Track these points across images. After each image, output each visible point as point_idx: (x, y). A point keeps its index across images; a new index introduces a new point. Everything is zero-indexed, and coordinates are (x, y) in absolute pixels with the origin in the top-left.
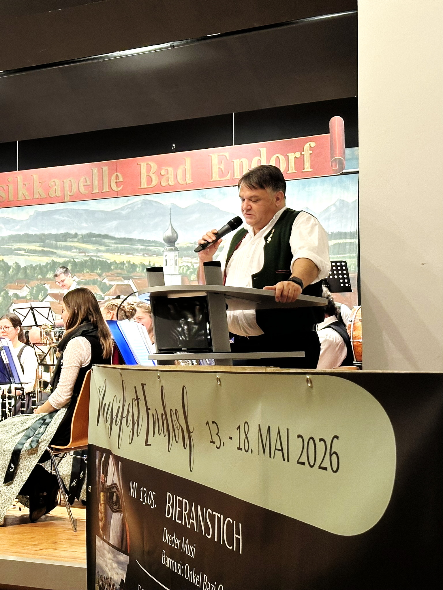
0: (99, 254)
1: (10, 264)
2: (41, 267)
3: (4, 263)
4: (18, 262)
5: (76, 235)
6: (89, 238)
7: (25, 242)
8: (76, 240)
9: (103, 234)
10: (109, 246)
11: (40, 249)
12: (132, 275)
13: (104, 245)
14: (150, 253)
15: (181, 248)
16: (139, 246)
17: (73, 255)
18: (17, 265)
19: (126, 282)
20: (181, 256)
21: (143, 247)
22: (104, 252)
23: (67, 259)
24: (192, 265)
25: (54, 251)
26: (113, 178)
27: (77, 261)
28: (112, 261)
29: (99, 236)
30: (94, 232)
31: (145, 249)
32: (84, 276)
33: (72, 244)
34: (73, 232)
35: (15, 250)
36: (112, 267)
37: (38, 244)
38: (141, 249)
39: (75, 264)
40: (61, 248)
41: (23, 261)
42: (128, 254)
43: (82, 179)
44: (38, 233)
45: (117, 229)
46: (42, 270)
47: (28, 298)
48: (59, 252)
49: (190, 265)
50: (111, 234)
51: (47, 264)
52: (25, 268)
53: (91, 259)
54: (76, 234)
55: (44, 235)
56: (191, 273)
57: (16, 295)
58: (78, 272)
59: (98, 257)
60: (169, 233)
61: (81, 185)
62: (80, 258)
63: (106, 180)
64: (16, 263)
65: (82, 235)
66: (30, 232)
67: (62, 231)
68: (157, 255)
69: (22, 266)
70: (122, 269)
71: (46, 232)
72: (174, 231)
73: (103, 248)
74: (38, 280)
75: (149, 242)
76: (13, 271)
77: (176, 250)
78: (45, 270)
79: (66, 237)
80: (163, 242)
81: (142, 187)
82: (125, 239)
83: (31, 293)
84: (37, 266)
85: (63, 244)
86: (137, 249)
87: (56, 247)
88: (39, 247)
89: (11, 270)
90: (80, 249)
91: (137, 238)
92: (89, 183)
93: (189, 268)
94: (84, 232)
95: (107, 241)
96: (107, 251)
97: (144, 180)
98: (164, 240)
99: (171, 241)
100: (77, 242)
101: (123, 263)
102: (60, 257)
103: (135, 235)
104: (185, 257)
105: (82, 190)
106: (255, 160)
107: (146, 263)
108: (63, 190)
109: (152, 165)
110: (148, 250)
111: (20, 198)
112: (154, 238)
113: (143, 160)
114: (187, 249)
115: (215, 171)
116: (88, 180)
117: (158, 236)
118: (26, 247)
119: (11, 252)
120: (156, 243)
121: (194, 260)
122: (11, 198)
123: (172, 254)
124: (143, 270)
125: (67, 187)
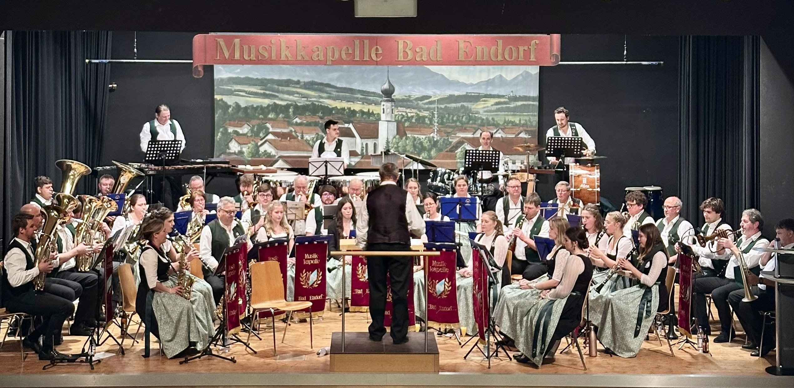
0: (321, 100)
1: (229, 103)
2: (262, 108)
3: (224, 102)
4: (238, 102)
5: (298, 82)
6: (310, 85)
7: (246, 84)
8: (298, 86)
9: (325, 83)
10: (330, 94)
11: (262, 92)
12: (352, 119)
13: (326, 92)
14: (370, 103)
15: (397, 99)
16: (359, 96)
17: (295, 99)
18: (237, 105)
19: (346, 125)
20: (397, 107)
21: (362, 97)
22: (326, 98)
23: (290, 103)
24: (407, 114)
25: (277, 94)
26: (374, 49)
27: (299, 104)
28: (334, 106)
29: (321, 84)
30: (316, 80)
31: (365, 99)
32: (306, 118)
33: (294, 90)
34: (295, 79)
35: (236, 91)
36: (333, 112)
37: (260, 87)
38: (361, 98)
39: (296, 108)
40: (283, 92)
41: (243, 102)
42: (348, 101)
43: (345, 48)
44: (259, 77)
45: (338, 79)
46: (264, 110)
47: (249, 135)
48: (280, 95)
49: (404, 114)
50: (333, 83)
51: (269, 105)
52: (246, 108)
53: (313, 104)
55: (266, 79)
56: (406, 121)
57: (236, 132)
58: (299, 115)
59: (320, 102)
60: (386, 86)
61: (343, 53)
62: (302, 102)
63: (367, 51)
64: (236, 103)
65: (304, 82)
66: (251, 76)
67: (284, 78)
68: (375, 104)
69: (243, 105)
70: (343, 114)
71: (268, 77)
72: (390, 85)
73: (325, 95)
74: (259, 119)
75: (369, 92)
76: (232, 110)
77: (392, 101)
79: (288, 83)
80: (381, 93)
81: (399, 59)
82: (345, 88)
83: (252, 130)
84: (258, 107)
85: (286, 89)
86: (357, 98)
87: (278, 91)
88: (260, 89)
89: (230, 109)
90: (302, 94)
91: (358, 88)
92: (350, 52)
93: (403, 116)
94: (307, 80)
95: (328, 89)
96: (329, 98)
97: (401, 55)
98: (382, 92)
99: (388, 93)
100: (300, 88)
101: (343, 109)
102: (282, 100)
103: (355, 86)
104: (401, 107)
105: (344, 56)
106: (493, 48)
107: (366, 110)
108: (326, 55)
109: (408, 42)
110: (368, 99)
111: (283, 58)
112: (373, 90)
113: (401, 39)
114: (403, 100)
115: (462, 53)
116: (350, 49)
117: (377, 88)
118: (246, 89)
119: (231, 93)
120: (374, 94)
121: (408, 110)
122: (274, 57)
123: (389, 104)
124: (362, 116)
125: (330, 54)
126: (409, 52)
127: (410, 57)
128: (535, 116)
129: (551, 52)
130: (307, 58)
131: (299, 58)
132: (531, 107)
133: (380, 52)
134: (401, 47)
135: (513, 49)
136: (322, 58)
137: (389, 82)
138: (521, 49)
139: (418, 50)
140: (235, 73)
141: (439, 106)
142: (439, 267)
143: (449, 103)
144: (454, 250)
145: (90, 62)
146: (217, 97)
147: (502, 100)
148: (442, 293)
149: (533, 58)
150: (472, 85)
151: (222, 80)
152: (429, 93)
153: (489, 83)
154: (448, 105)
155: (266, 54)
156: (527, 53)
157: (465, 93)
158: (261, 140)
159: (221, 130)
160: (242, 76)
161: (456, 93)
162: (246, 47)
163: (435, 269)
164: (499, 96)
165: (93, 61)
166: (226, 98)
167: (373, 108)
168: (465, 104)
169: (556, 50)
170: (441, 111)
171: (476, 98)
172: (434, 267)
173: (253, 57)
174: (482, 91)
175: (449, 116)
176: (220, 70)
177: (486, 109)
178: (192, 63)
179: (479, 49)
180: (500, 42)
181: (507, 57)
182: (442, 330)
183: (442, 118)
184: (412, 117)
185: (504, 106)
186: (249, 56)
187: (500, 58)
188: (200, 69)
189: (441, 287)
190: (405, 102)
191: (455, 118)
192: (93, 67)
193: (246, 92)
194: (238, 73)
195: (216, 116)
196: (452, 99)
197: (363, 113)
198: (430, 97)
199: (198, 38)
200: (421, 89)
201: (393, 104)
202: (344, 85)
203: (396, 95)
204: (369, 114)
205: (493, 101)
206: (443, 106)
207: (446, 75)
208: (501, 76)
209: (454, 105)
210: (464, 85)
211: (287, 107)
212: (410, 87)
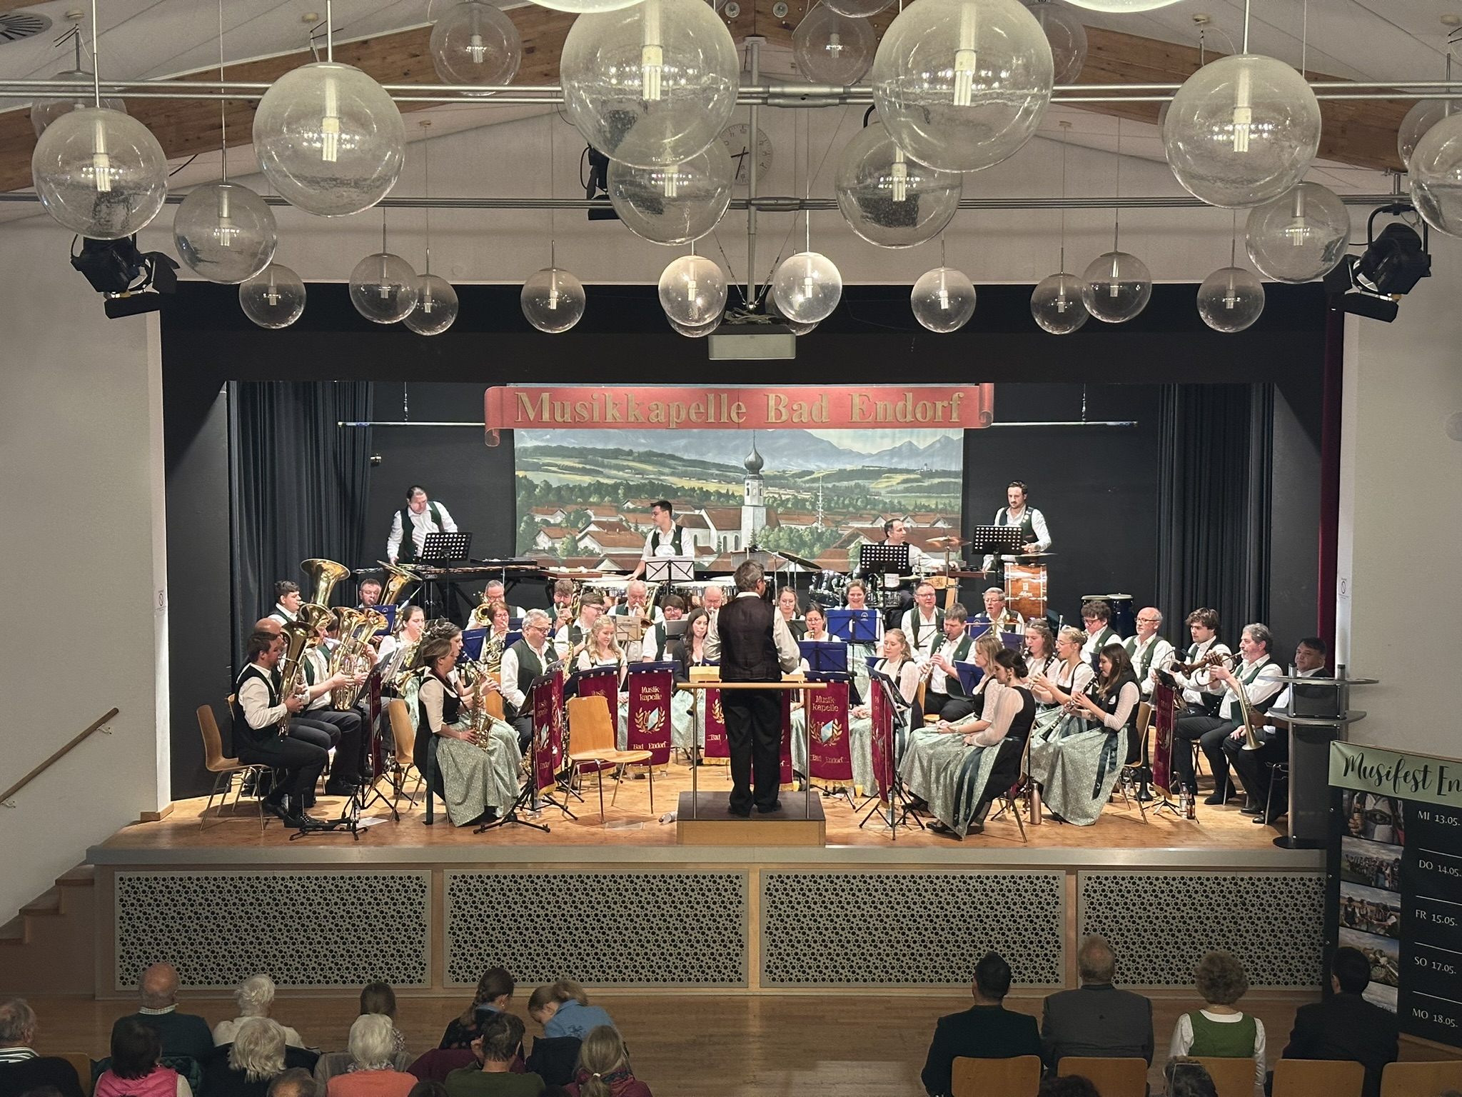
0: (662, 478)
1: (536, 482)
2: (581, 489)
3: (528, 480)
4: (548, 481)
5: (630, 453)
6: (647, 457)
7: (558, 456)
8: (631, 458)
9: (667, 453)
10: (675, 469)
11: (581, 466)
12: (705, 503)
13: (669, 466)
14: (728, 481)
15: (766, 476)
16: (715, 472)
17: (627, 476)
18: (547, 485)
19: (697, 512)
20: (766, 486)
21: (719, 472)
22: (668, 475)
23: (619, 481)
24: (780, 496)
25: (601, 469)
26: (734, 407)
27: (631, 483)
28: (679, 486)
29: (662, 455)
30: (655, 450)
31: (723, 475)
32: (642, 502)
33: (625, 463)
34: (626, 448)
35: (545, 465)
36: (680, 494)
37: (577, 460)
38: (717, 475)
39: (628, 488)
40: (610, 467)
41: (555, 480)
42: (699, 479)
43: (694, 405)
44: (577, 446)
45: (686, 449)
46: (583, 492)
47: (563, 525)
48: (606, 471)
49: (776, 496)
50: (678, 454)
51: (590, 485)
52: (559, 488)
53: (650, 482)
54: (631, 451)
55: (585, 449)
56: (779, 505)
57: (546, 522)
58: (632, 497)
59: (661, 480)
60: (752, 458)
61: (692, 411)
62: (636, 480)
63: (724, 410)
64: (545, 481)
65: (639, 453)
66: (565, 444)
67: (611, 446)
68: (737, 483)
69: (555, 485)
70: (692, 496)
71: (590, 446)
72: (758, 456)
73: (667, 470)
74: (577, 504)
75: (728, 466)
76: (540, 491)
77: (760, 478)
78: (587, 492)
79: (617, 453)
80: (745, 468)
81: (770, 421)
82: (695, 461)
83: (567, 519)
84: (575, 486)
85: (614, 462)
86: (712, 474)
87: (603, 466)
88: (578, 463)
89: (538, 490)
90: (635, 470)
91: (713, 461)
92: (702, 410)
93: (776, 499)
94: (642, 450)
95: (671, 462)
96: (672, 474)
97: (772, 414)
98: (746, 465)
99: (754, 468)
100: (633, 461)
101: (693, 490)
102: (608, 477)
103: (710, 458)
104: (772, 486)
105: (693, 417)
106: (900, 404)
107: (724, 491)
108: (668, 415)
109: (782, 397)
110: (726, 476)
111: (609, 419)
112: (733, 463)
113: (772, 391)
114: (775, 477)
115: (856, 411)
116: (701, 406)
117: (738, 461)
118: (559, 463)
119: (537, 468)
120: (735, 469)
121: (781, 492)
122: (596, 419)
123: (756, 483)
124: (719, 498)
125: (673, 412)
126: (783, 411)
127: (784, 418)
128: (957, 498)
129: (980, 410)
130: (642, 419)
131: (632, 419)
132: (952, 486)
133: (744, 410)
134: (772, 403)
135: (928, 405)
136: (662, 419)
137: (756, 452)
138: (939, 405)
139: (795, 407)
140: (543, 440)
141: (825, 485)
142: (826, 705)
143: (839, 481)
144: (846, 682)
145: (344, 426)
146: (519, 474)
147: (912, 476)
148: (829, 740)
149: (955, 418)
150: (871, 455)
151: (526, 450)
152: (811, 467)
153: (894, 453)
154: (837, 484)
155: (586, 414)
156: (947, 411)
157: (860, 467)
158: (580, 532)
159: (525, 518)
160: (554, 445)
161: (849, 467)
162: (558, 405)
163: (819, 707)
164: (908, 471)
165: (349, 424)
166: (531, 476)
167: (733, 488)
168: (860, 482)
169: (988, 406)
170: (827, 492)
171: (876, 474)
172: (817, 704)
173: (568, 418)
174: (885, 464)
175: (838, 499)
176: (523, 436)
177: (889, 489)
178: (483, 427)
179: (880, 405)
180: (910, 395)
181: (919, 416)
182: (830, 789)
183: (829, 501)
184: (788, 500)
185: (915, 484)
186: (563, 416)
187: (909, 418)
188: (495, 434)
189: (828, 731)
190: (778, 480)
191: (846, 502)
192: (349, 434)
193: (556, 465)
194: (547, 440)
195: (518, 499)
196: (843, 475)
197: (719, 494)
198: (812, 473)
199: (492, 392)
200: (800, 461)
201: (761, 482)
202: (693, 457)
203: (766, 470)
204: (728, 496)
205: (900, 477)
206: (830, 485)
207: (835, 442)
208: (910, 442)
209: (845, 484)
210: (859, 455)
211: (615, 487)
212: (785, 459)
